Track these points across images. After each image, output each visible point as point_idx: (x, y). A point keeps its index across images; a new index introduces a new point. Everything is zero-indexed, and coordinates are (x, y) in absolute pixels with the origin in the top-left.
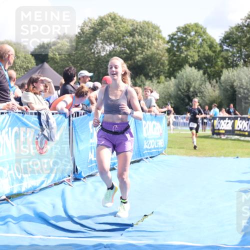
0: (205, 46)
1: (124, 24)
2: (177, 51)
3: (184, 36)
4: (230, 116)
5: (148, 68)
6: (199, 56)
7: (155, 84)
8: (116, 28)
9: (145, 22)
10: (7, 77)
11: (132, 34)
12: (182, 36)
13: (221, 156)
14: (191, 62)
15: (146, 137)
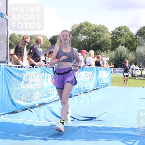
0: (129, 36)
1: (91, 26)
2: (116, 39)
3: (119, 32)
4: (140, 68)
5: (102, 47)
6: (126, 41)
7: (105, 54)
8: (88, 28)
9: (100, 25)
10: (40, 51)
11: (95, 31)
12: (118, 32)
13: (136, 87)
14: (122, 43)
15: (101, 78)
